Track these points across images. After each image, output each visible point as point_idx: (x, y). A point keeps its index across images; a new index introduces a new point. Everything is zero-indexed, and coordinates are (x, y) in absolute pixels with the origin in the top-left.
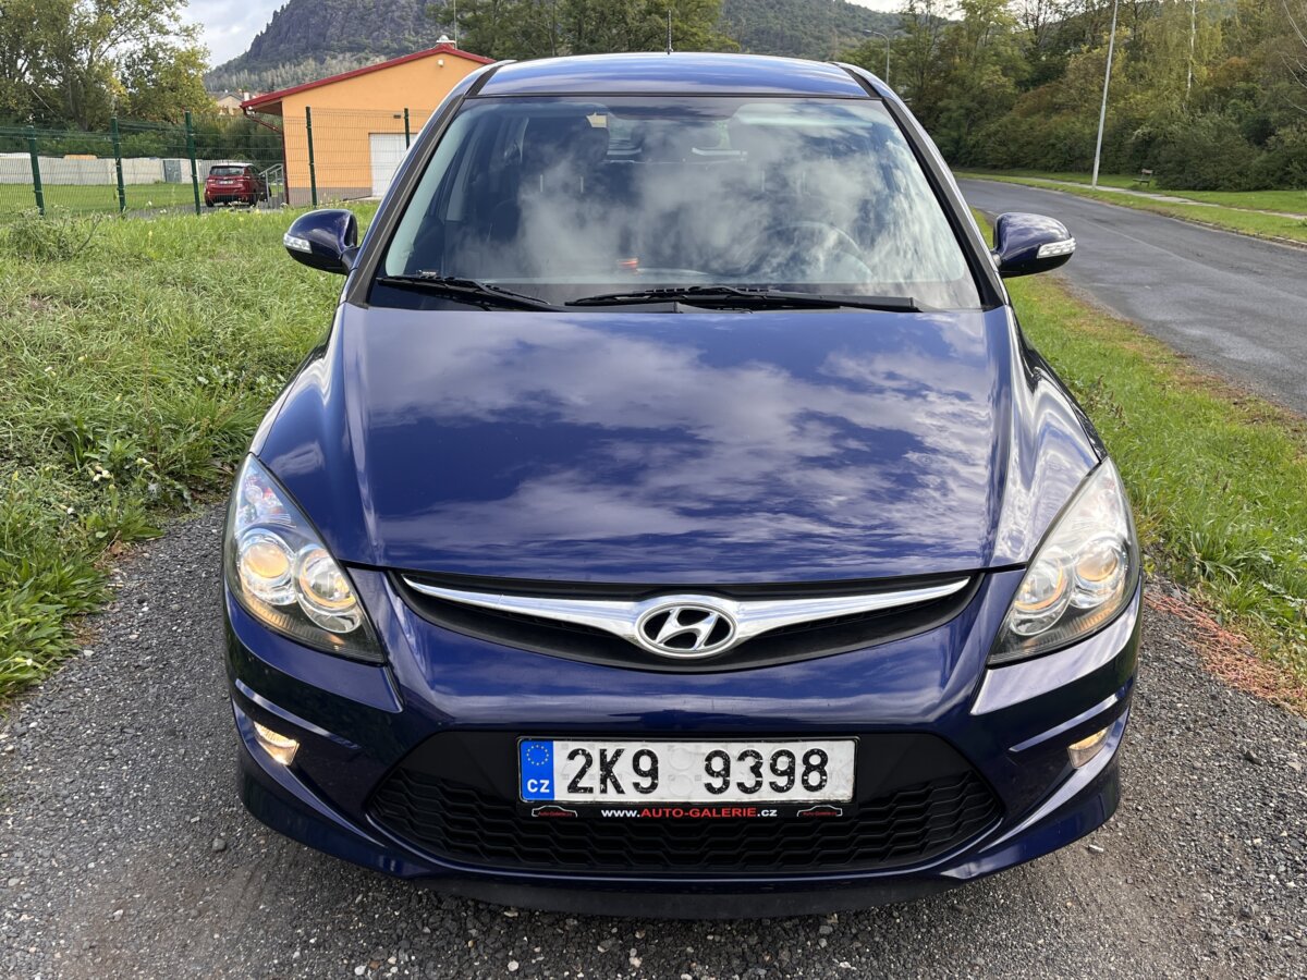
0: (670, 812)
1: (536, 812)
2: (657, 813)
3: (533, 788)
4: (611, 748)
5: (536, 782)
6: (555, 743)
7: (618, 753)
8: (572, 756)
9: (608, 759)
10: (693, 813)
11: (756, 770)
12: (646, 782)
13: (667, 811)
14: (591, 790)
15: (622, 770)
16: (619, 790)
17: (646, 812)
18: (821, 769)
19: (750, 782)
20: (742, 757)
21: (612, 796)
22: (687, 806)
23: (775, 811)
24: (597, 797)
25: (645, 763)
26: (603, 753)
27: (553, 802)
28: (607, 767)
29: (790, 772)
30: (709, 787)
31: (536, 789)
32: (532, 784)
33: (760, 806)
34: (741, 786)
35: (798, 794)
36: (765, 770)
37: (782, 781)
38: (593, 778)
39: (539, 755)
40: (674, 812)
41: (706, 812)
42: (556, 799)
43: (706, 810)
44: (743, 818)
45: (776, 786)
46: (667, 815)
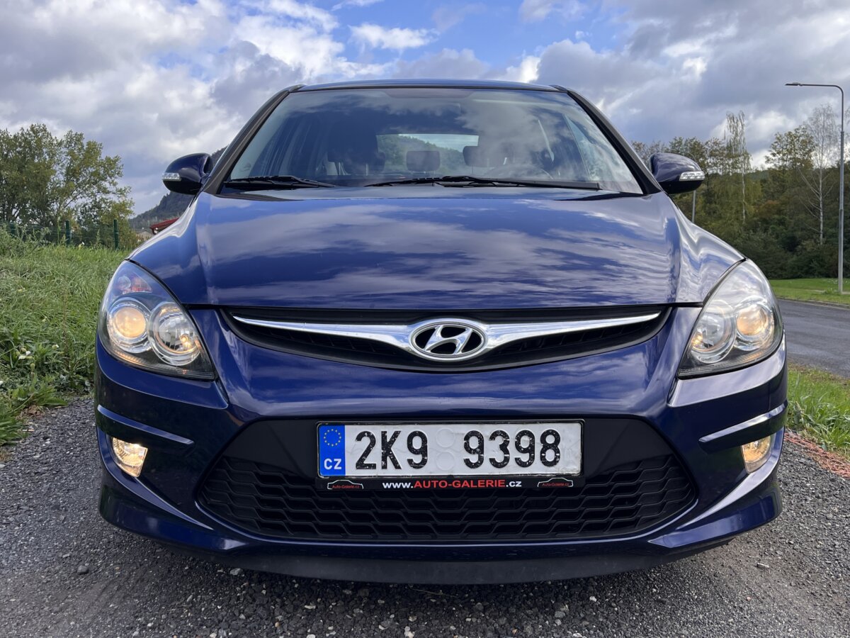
0: (437, 484)
1: (331, 486)
2: (427, 485)
3: (328, 466)
4: (390, 430)
5: (331, 461)
6: (347, 427)
7: (396, 435)
8: (359, 438)
9: (388, 440)
10: (456, 484)
11: (504, 448)
12: (417, 459)
13: (435, 482)
14: (373, 466)
15: (399, 450)
16: (397, 466)
17: (418, 484)
18: (555, 447)
19: (500, 458)
20: (493, 437)
21: (391, 471)
22: (450, 478)
23: (520, 482)
24: (378, 472)
25: (417, 444)
26: (384, 434)
27: (344, 477)
28: (387, 446)
29: (530, 450)
30: (468, 462)
31: (331, 467)
32: (328, 462)
33: (508, 478)
34: (492, 461)
35: (537, 469)
36: (511, 447)
37: (525, 458)
38: (375, 457)
39: (333, 438)
40: (440, 485)
41: (465, 484)
42: (346, 475)
43: (466, 481)
44: (494, 489)
45: (521, 461)
46: (435, 486)
